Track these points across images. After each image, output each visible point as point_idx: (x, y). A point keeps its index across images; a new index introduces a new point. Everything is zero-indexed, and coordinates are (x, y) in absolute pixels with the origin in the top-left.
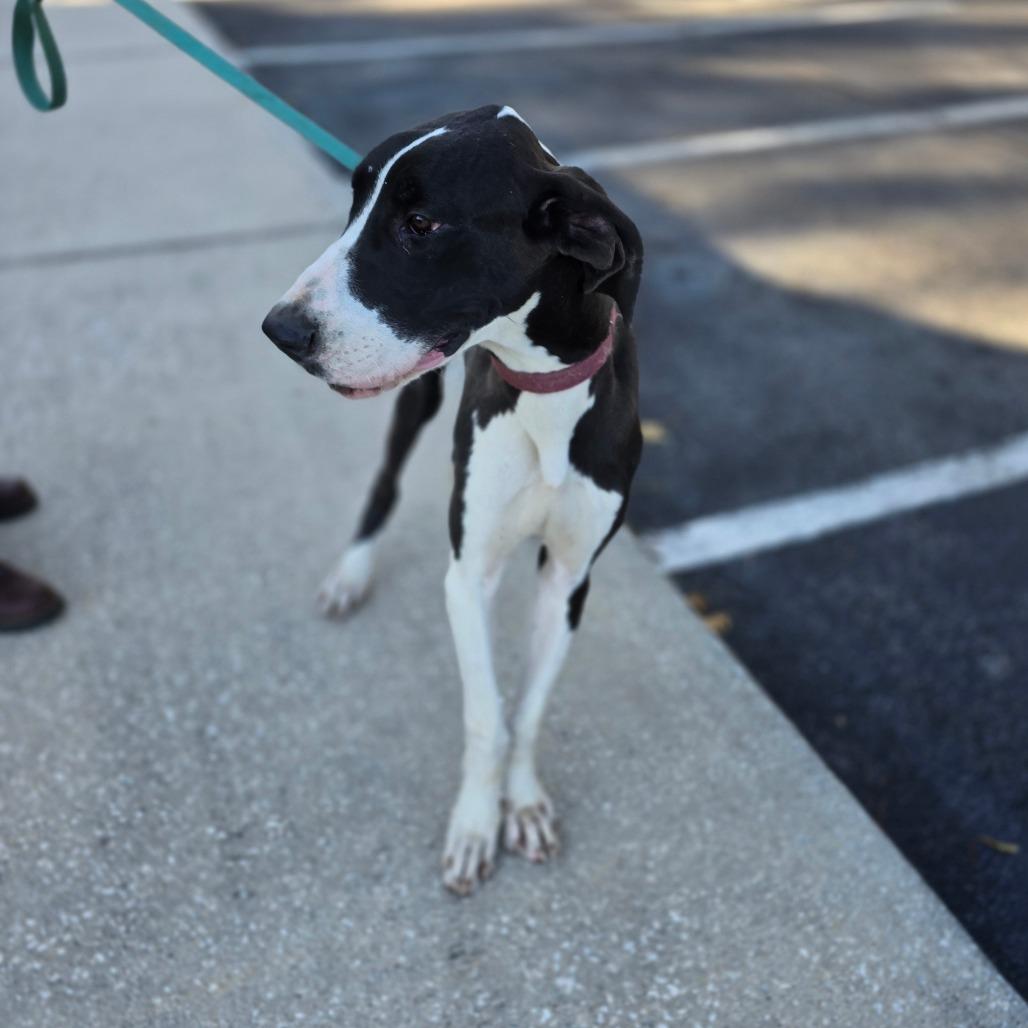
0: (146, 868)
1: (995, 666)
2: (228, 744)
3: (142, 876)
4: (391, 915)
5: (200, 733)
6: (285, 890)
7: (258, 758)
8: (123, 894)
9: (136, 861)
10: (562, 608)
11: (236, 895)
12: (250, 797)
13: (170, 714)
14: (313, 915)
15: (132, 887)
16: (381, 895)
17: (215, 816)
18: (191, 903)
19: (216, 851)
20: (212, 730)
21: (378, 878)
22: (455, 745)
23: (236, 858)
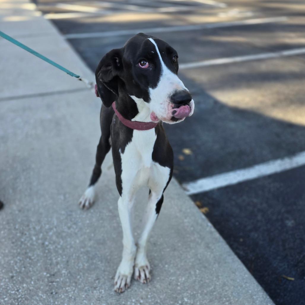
0: (25, 285)
1: (290, 223)
2: (51, 247)
3: (23, 287)
4: (99, 299)
5: (43, 244)
6: (67, 292)
7: (60, 252)
8: (17, 293)
9: (22, 283)
10: (154, 207)
11: (52, 293)
12: (57, 263)
13: (34, 238)
14: (75, 299)
15: (20, 291)
16: (96, 293)
17: (47, 269)
18: (38, 296)
19: (46, 280)
20: (47, 243)
21: (95, 288)
22: (120, 248)
23: (52, 282)
